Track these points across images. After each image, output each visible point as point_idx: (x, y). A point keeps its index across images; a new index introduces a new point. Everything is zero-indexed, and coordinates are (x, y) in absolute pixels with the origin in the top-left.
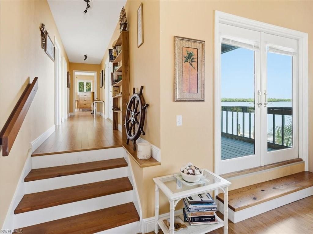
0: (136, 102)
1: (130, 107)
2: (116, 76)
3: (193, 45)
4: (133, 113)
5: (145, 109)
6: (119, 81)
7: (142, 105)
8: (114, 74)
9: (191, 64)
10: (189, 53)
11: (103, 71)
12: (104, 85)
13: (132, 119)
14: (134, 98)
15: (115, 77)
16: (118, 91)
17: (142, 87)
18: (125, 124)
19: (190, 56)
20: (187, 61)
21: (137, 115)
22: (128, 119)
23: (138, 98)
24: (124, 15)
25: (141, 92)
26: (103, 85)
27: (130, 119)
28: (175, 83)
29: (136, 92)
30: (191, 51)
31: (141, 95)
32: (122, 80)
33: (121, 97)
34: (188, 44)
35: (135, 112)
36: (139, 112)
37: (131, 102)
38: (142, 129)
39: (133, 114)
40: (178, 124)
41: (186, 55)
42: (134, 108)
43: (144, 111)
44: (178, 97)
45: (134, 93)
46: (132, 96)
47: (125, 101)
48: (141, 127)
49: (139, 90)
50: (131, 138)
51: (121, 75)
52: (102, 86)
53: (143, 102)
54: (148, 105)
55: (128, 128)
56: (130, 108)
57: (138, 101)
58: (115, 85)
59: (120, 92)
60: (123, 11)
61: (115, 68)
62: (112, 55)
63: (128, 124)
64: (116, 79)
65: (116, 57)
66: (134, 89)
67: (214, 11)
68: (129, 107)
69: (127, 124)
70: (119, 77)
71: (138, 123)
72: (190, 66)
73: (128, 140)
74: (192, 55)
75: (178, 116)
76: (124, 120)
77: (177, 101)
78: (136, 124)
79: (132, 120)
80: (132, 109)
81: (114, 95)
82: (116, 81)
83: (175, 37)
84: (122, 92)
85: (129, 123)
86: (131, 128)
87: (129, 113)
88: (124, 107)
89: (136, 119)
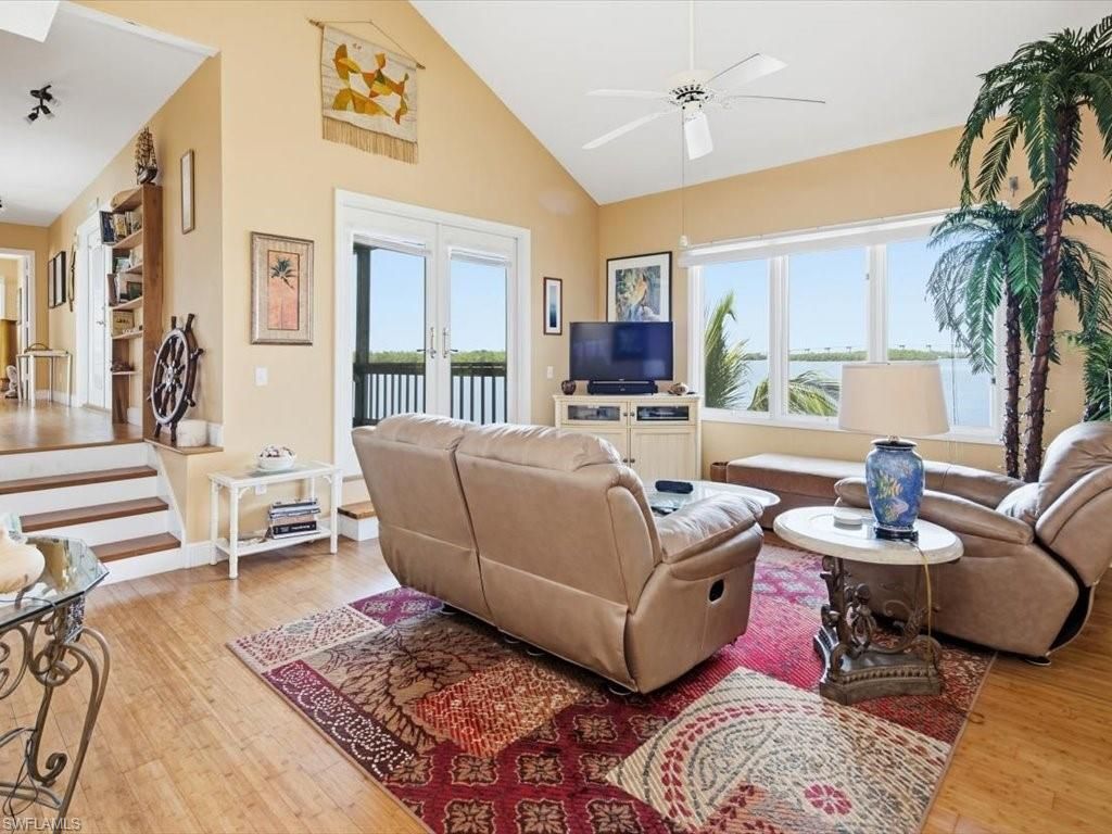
0: (177, 347)
1: (164, 357)
2: (125, 284)
3: (290, 247)
4: (170, 368)
5: (196, 357)
6: (135, 298)
7: (190, 351)
8: (118, 279)
9: (286, 281)
10: (282, 260)
11: (63, 254)
12: (71, 301)
13: (168, 381)
14: (174, 339)
15: (121, 288)
16: (130, 321)
17: (191, 317)
18: (152, 396)
19: (283, 265)
20: (277, 274)
21: (179, 372)
22: (158, 382)
23: (182, 338)
24: (150, 149)
25: (189, 326)
26: (64, 300)
27: (163, 382)
28: (252, 313)
29: (178, 325)
30: (283, 257)
31: (188, 331)
32: (142, 298)
33: (138, 336)
34: (279, 246)
35: (176, 366)
36: (184, 367)
37: (167, 346)
38: (190, 397)
39: (170, 370)
40: (259, 383)
41: (275, 264)
42: (173, 358)
43: (193, 363)
44: (257, 337)
45: (174, 327)
46: (169, 333)
47: (150, 346)
48: (188, 393)
49: (186, 322)
50: (163, 420)
51: (141, 284)
52: (59, 300)
53: (192, 345)
54: (201, 351)
55: (159, 401)
56: (165, 360)
57: (182, 344)
58: (120, 306)
59: (134, 326)
60: (146, 137)
61: (120, 261)
62: (112, 227)
63: (157, 396)
64: (126, 292)
65: (124, 237)
66: (174, 320)
67: (333, 190)
68: (160, 358)
69: (155, 395)
70: (132, 288)
71: (181, 386)
72: (284, 283)
73: (160, 425)
74: (288, 265)
75: (258, 370)
76: (147, 389)
77: (256, 343)
78: (178, 389)
79: (168, 384)
80: (169, 362)
81: (117, 330)
82: (122, 296)
83: (253, 234)
84: (142, 323)
85: (160, 391)
86: (166, 400)
87: (162, 370)
88: (148, 360)
89: (178, 381)
